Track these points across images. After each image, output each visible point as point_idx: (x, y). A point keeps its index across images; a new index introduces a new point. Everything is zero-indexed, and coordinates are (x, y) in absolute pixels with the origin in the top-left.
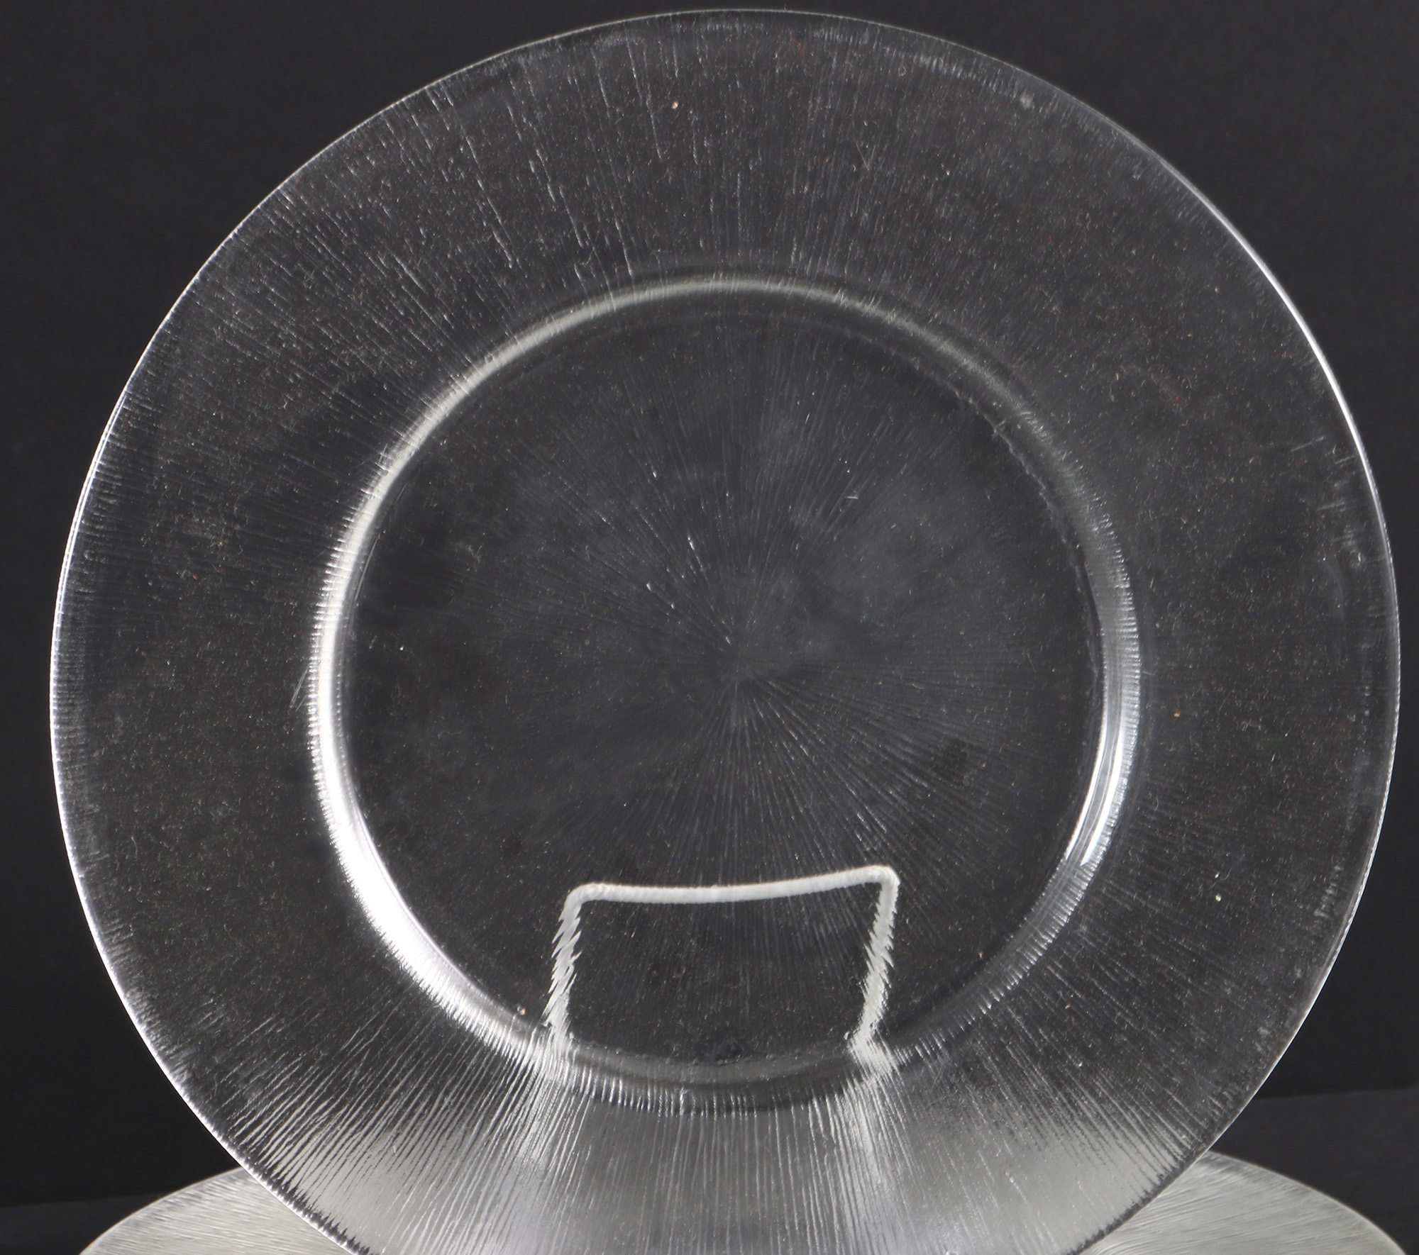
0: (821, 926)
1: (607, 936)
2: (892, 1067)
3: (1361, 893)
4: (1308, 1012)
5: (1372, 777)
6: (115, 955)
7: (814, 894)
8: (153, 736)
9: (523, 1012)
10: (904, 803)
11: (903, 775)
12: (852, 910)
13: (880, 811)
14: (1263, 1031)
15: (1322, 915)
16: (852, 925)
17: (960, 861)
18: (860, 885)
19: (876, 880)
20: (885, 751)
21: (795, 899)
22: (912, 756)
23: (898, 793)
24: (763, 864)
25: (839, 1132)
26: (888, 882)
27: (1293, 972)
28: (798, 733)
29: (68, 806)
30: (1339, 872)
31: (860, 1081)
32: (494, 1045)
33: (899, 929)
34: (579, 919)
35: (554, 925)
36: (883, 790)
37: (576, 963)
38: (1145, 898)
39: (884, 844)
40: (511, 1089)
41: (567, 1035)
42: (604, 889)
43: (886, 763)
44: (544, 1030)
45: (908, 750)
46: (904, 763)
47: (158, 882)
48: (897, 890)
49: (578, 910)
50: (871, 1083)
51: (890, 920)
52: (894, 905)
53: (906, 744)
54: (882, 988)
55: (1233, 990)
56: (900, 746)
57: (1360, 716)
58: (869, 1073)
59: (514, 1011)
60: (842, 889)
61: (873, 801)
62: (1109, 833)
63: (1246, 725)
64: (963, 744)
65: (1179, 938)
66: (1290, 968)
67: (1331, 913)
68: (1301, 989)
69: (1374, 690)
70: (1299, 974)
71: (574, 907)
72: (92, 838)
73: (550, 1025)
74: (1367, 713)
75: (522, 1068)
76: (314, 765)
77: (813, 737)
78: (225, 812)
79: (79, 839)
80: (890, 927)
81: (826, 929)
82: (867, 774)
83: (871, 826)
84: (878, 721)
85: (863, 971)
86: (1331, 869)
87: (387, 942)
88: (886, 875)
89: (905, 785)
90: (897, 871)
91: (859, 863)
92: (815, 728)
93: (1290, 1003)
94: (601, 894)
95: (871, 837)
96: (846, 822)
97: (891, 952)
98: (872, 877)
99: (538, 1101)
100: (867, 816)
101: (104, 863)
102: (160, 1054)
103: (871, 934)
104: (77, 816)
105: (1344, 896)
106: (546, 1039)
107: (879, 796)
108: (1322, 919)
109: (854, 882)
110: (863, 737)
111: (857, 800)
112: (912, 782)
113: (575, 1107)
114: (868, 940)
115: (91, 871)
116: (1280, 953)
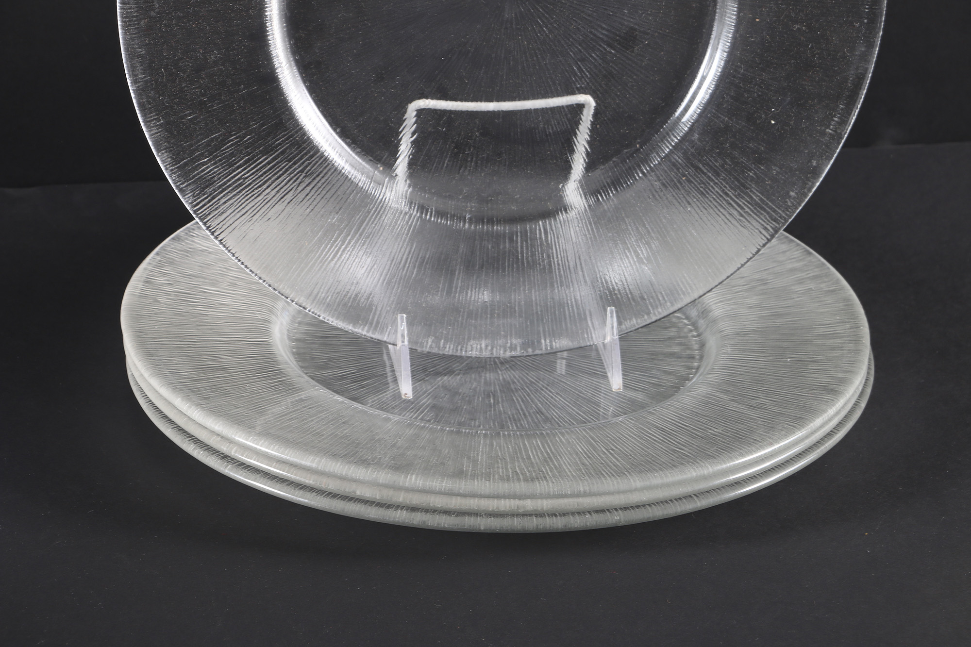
0: (550, 127)
1: (430, 129)
2: (585, 206)
3: (853, 121)
4: (818, 184)
5: (865, 58)
6: (152, 132)
7: (547, 109)
8: (175, 13)
9: (381, 168)
10: (600, 61)
11: (600, 46)
12: (567, 119)
13: (586, 65)
14: (792, 194)
15: (830, 131)
16: (567, 127)
17: (630, 94)
18: (573, 105)
19: (582, 102)
20: (591, 32)
21: (536, 110)
22: (606, 36)
23: (597, 56)
24: (519, 93)
25: (553, 240)
26: (589, 104)
27: (812, 163)
28: (543, 21)
29: (126, 50)
30: (842, 109)
31: (566, 212)
32: (364, 187)
33: (593, 130)
34: (415, 119)
35: (401, 121)
36: (589, 54)
37: (413, 143)
38: (732, 121)
39: (588, 83)
40: (372, 212)
41: (406, 181)
42: (429, 103)
43: (592, 39)
44: (393, 177)
45: (604, 32)
46: (602, 39)
47: (177, 94)
48: (593, 108)
49: (415, 113)
50: (572, 214)
51: (589, 124)
52: (591, 116)
53: (604, 29)
54: (582, 161)
55: (777, 172)
56: (600, 30)
57: (862, 23)
58: (572, 208)
59: (377, 168)
60: (563, 106)
61: (583, 60)
62: (714, 83)
63: (796, 26)
64: (636, 30)
65: (749, 143)
66: (810, 161)
67: (835, 131)
68: (816, 173)
69: (871, 8)
70: (814, 163)
71: (413, 111)
72: (139, 68)
73: (396, 175)
74: (866, 21)
75: (379, 200)
76: (267, 31)
77: (551, 24)
78: (216, 57)
79: (133, 68)
80: (589, 128)
81: (553, 129)
82: (580, 45)
83: (581, 74)
84: (589, 16)
85: (572, 151)
86: (838, 106)
87: (306, 130)
88: (588, 100)
89: (601, 51)
90: (594, 98)
91: (572, 93)
92: (553, 18)
93: (808, 179)
94: (428, 105)
95: (581, 79)
96: (567, 71)
97: (588, 142)
98: (580, 101)
99: (387, 219)
100: (579, 68)
101: (146, 82)
102: (177, 187)
103: (578, 132)
104: (131, 56)
105: (844, 122)
106: (394, 183)
107: (587, 57)
108: (830, 134)
109: (570, 103)
110: (580, 24)
111: (574, 59)
112: (606, 50)
113: (407, 222)
114: (575, 134)
115: (139, 87)
116: (804, 153)
